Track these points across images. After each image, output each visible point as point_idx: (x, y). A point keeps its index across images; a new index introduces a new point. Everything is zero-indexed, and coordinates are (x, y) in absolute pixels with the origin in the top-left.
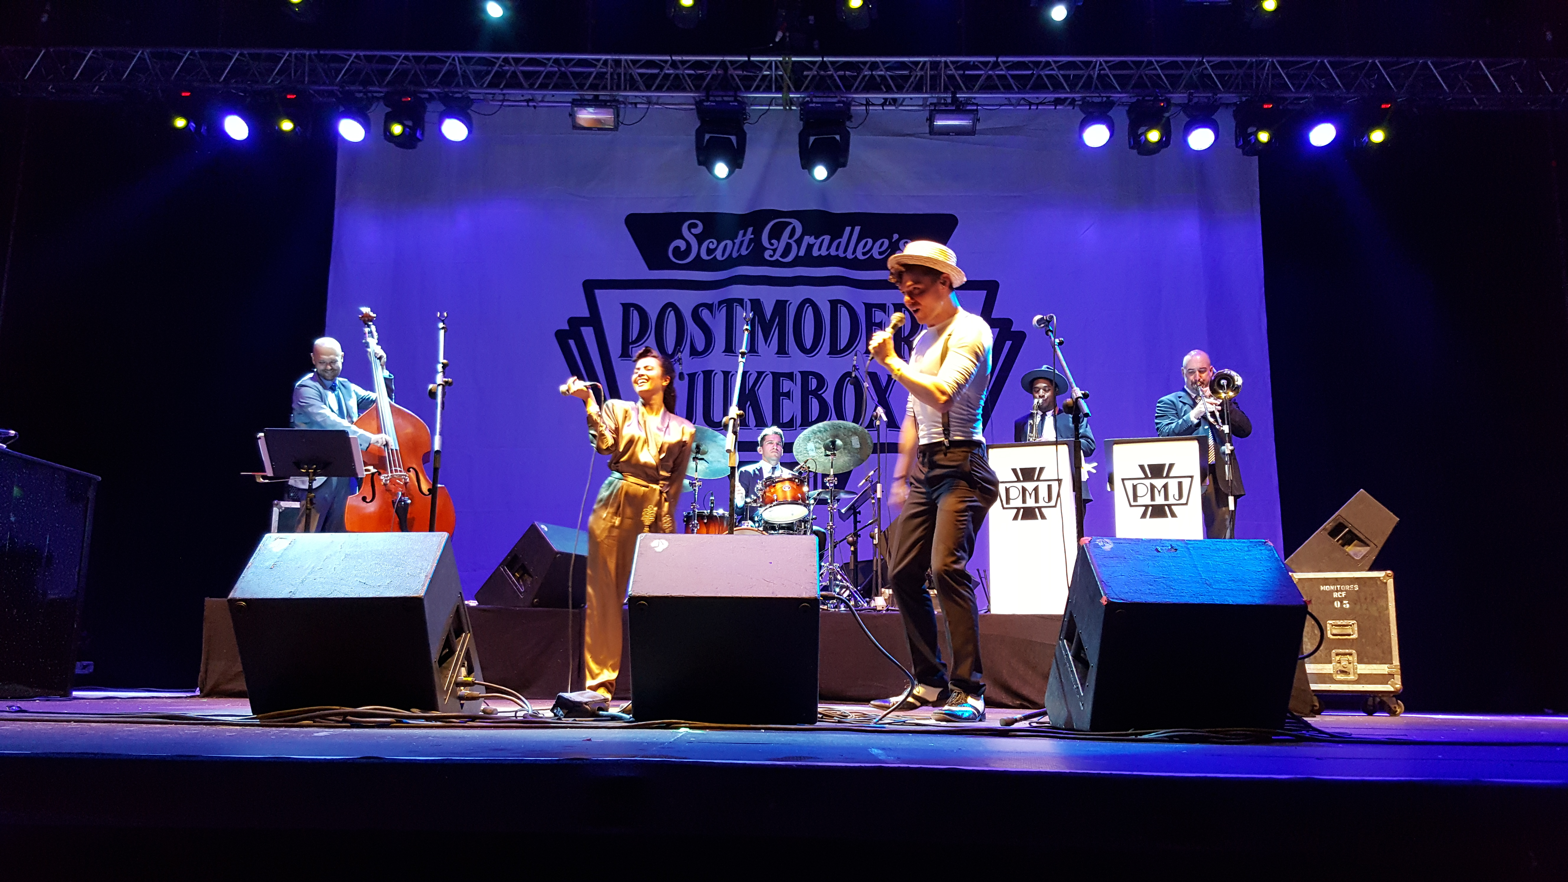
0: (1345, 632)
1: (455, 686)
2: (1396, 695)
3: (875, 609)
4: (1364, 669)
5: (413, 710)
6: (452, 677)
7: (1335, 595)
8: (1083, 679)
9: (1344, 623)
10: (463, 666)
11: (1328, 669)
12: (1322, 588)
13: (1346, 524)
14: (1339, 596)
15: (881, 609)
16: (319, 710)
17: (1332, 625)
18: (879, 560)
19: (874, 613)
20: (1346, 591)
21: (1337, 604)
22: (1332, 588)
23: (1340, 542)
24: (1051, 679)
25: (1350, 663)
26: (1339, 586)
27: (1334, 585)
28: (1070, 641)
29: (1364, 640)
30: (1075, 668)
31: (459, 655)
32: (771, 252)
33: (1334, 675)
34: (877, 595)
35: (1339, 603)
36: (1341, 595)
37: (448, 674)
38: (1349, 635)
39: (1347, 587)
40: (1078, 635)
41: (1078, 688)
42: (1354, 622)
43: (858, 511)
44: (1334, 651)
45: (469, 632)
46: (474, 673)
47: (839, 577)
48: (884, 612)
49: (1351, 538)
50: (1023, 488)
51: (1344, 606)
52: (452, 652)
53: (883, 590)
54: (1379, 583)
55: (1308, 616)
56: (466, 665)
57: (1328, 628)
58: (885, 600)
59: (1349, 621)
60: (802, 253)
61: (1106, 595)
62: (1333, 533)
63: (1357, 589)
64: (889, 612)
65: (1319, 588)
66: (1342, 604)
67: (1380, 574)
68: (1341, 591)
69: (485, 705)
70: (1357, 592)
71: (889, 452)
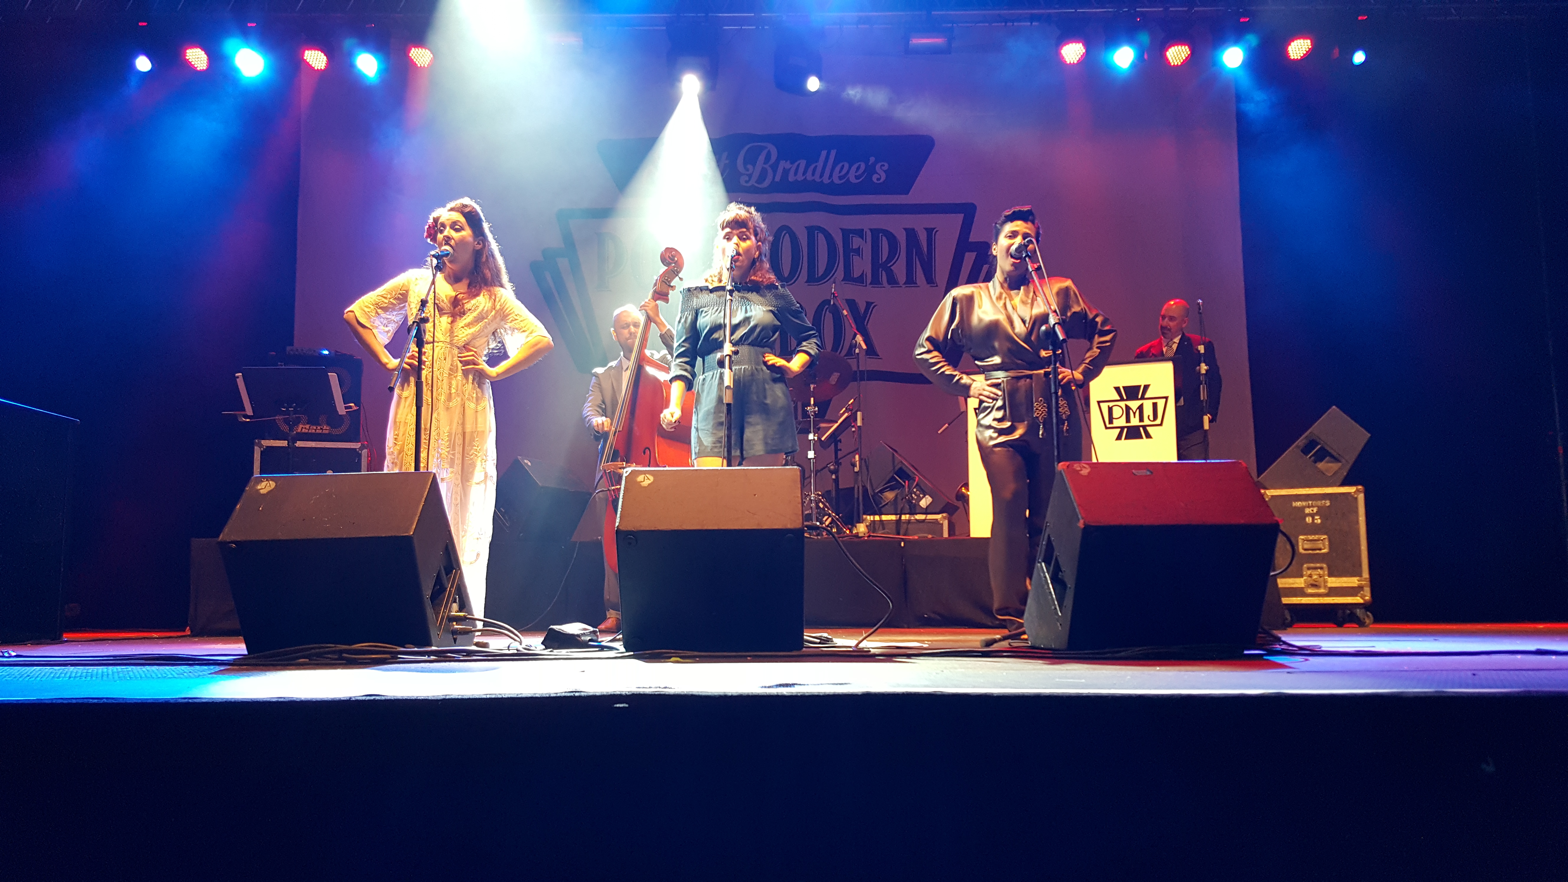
0: (1315, 546)
1: (447, 622)
2: (1364, 606)
3: (857, 536)
4: (1334, 582)
5: (406, 646)
6: (444, 613)
7: (1307, 511)
8: (1061, 601)
9: (1315, 538)
10: (455, 602)
11: (1299, 582)
12: (1295, 504)
13: (1318, 440)
14: (1311, 512)
15: (864, 535)
16: (314, 648)
17: (1305, 540)
18: (861, 488)
19: (856, 540)
20: (1318, 507)
21: (1309, 520)
22: (1304, 504)
23: (1313, 458)
24: (1029, 601)
25: (1321, 577)
26: (1310, 502)
27: (1305, 500)
28: (1048, 564)
29: (1334, 554)
30: (1053, 589)
31: (450, 591)
32: (747, 179)
33: (1305, 589)
34: (860, 523)
35: (1311, 519)
36: (1312, 510)
37: (441, 610)
38: (1320, 549)
39: (1319, 503)
40: (1056, 559)
41: (1056, 608)
42: (1325, 537)
43: (838, 439)
44: (1305, 566)
47: (821, 505)
48: (866, 538)
49: (1322, 455)
51: (1316, 521)
52: (443, 589)
53: (864, 516)
54: (1350, 498)
55: (1280, 535)
56: (457, 601)
57: (1300, 544)
58: (867, 526)
59: (1320, 536)
60: (777, 179)
61: (1083, 518)
62: (1306, 450)
63: (1328, 503)
64: (871, 538)
65: (1291, 505)
66: (1313, 519)
67: (1351, 490)
68: (1312, 506)
69: (476, 640)
70: (1328, 506)
71: (868, 380)
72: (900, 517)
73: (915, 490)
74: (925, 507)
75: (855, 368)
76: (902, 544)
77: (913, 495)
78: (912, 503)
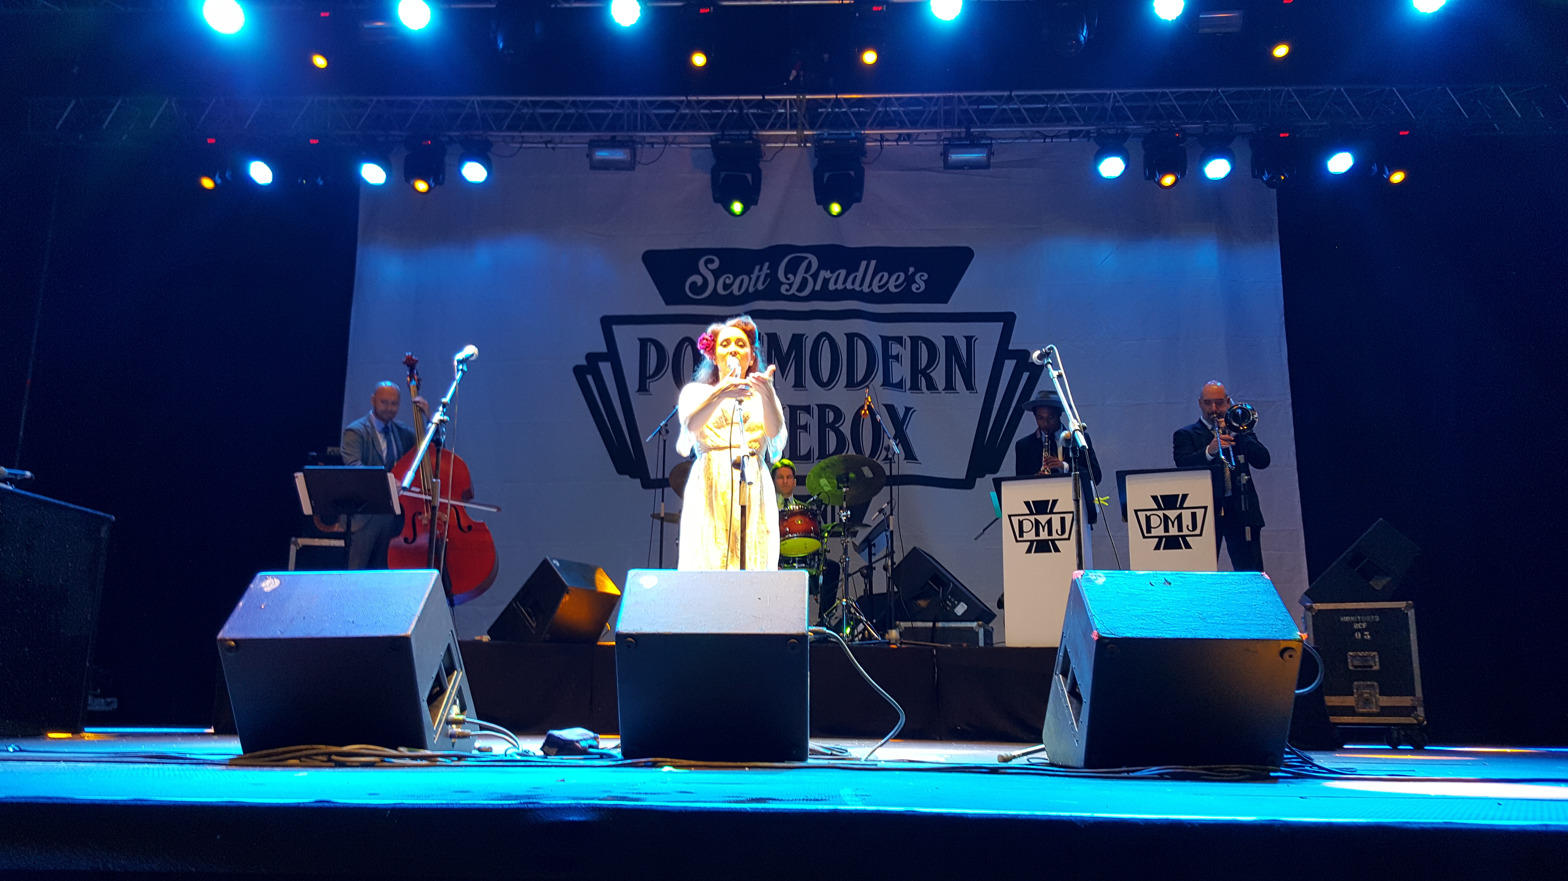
0: (1366, 664)
1: (446, 723)
2: (1419, 727)
3: (889, 643)
4: (1385, 701)
6: (442, 715)
7: (1356, 626)
8: (1078, 715)
9: (1365, 655)
10: (455, 704)
11: (1349, 701)
12: (1342, 619)
13: (1365, 553)
14: (1360, 627)
15: (895, 642)
16: (306, 750)
17: (1354, 657)
18: (893, 593)
19: (887, 647)
20: (1367, 622)
22: (1352, 618)
25: (1372, 696)
26: (1359, 617)
27: (1353, 615)
28: (1065, 677)
29: (1386, 672)
30: (1070, 703)
31: (451, 693)
32: (788, 287)
33: (1356, 708)
34: (891, 629)
35: (1359, 634)
36: (1362, 626)
37: (439, 713)
38: (1371, 667)
39: (1368, 618)
40: (1073, 670)
41: (1072, 722)
42: (1376, 653)
43: (872, 543)
44: (1355, 683)
45: (461, 669)
46: (466, 712)
47: (852, 610)
48: (898, 645)
50: (1035, 519)
51: (1365, 637)
52: (443, 691)
53: (898, 623)
54: (1400, 613)
56: (458, 704)
57: (1349, 660)
58: (901, 634)
59: (1371, 653)
60: (818, 287)
61: (1097, 630)
62: (1353, 563)
63: (1378, 619)
64: (903, 646)
65: (1339, 619)
66: (1363, 635)
67: (1401, 605)
68: (1362, 622)
69: (479, 744)
70: (1378, 622)
71: (901, 484)
72: (934, 625)
73: (950, 597)
74: (959, 614)
75: (888, 473)
76: (935, 653)
77: (948, 602)
78: (946, 609)
